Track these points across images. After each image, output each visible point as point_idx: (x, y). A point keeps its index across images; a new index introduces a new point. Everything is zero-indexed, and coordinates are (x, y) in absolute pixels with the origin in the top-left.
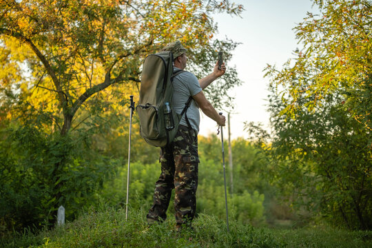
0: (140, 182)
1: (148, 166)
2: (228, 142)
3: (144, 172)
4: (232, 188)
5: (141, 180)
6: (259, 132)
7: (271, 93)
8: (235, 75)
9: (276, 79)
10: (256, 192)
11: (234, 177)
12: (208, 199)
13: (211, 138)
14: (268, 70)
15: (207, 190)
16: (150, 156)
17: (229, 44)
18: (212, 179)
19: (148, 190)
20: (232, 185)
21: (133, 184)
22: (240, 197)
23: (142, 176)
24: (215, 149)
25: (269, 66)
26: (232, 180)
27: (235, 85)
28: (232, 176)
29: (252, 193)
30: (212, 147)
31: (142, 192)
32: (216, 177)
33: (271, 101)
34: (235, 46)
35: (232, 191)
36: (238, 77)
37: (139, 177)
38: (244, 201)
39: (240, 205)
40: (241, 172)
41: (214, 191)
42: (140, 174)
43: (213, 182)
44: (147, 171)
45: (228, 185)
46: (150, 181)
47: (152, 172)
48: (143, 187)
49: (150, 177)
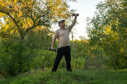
0: (44, 56)
1: (46, 51)
14: (87, 19)
16: (46, 47)
23: (44, 54)
29: (81, 58)
38: (78, 61)
40: (77, 51)
44: (46, 53)
45: (73, 56)
46: (47, 56)
47: (47, 53)
48: (44, 58)
49: (47, 54)
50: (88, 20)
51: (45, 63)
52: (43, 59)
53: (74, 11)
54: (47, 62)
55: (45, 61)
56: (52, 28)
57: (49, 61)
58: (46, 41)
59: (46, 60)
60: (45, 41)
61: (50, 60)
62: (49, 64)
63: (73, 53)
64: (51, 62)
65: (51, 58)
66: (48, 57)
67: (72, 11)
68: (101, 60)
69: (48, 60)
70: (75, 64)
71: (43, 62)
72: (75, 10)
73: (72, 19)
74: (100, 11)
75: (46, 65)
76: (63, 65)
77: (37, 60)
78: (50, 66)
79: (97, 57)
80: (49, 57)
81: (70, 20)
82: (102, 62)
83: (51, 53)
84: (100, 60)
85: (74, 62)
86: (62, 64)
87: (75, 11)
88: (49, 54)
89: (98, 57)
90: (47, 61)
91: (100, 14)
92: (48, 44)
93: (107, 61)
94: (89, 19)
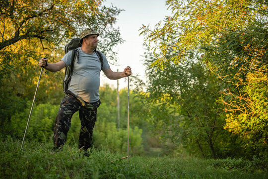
0: (50, 118)
1: (55, 106)
2: (117, 90)
3: (53, 111)
4: (119, 124)
6: (137, 81)
7: (147, 51)
8: (119, 35)
9: (150, 37)
10: (136, 128)
11: (120, 116)
12: (100, 132)
13: (105, 87)
15: (100, 125)
16: (58, 100)
17: (115, 11)
18: (104, 117)
20: (119, 122)
21: (43, 120)
22: (124, 131)
23: (51, 114)
24: (108, 95)
25: (145, 27)
26: (119, 118)
27: (119, 43)
28: (119, 115)
29: (133, 128)
30: (105, 94)
31: (51, 126)
32: (107, 116)
33: (146, 57)
34: (119, 12)
35: (119, 126)
36: (121, 36)
37: (49, 115)
39: (124, 137)
40: (126, 112)
41: (106, 126)
42: (50, 112)
43: (104, 119)
45: (116, 122)
48: (51, 122)
52: (46, 125)
55: (50, 130)
71: (47, 131)
77: (33, 127)
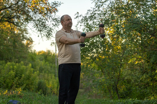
0: (13, 71)
1: (17, 64)
2: (55, 54)
3: (15, 67)
5: (14, 71)
12: (45, 79)
13: (48, 51)
14: (77, 15)
15: (44, 75)
16: (19, 60)
18: (47, 70)
19: (17, 75)
21: (10, 72)
23: (15, 69)
24: (49, 57)
25: (78, 13)
32: (49, 70)
35: (56, 76)
37: (13, 69)
41: (48, 76)
43: (47, 72)
44: (17, 67)
45: (54, 73)
46: (18, 71)
47: (19, 67)
48: (14, 74)
49: (18, 69)
50: (77, 17)
51: (15, 81)
52: (11, 75)
53: (57, 4)
54: (18, 80)
55: (14, 78)
56: (29, 34)
57: (20, 79)
58: (20, 51)
59: (16, 76)
60: (17, 51)
61: (22, 77)
62: (20, 83)
63: (55, 70)
64: (23, 81)
65: (23, 75)
66: (19, 73)
67: (54, 4)
68: (93, 81)
69: (19, 77)
70: (56, 85)
71: (12, 79)
72: (59, 2)
73: (54, 17)
74: (96, 5)
75: (16, 83)
76: (40, 85)
77: (3, 76)
78: (22, 86)
79: (87, 78)
80: (21, 73)
81: (50, 18)
82: (94, 85)
83: (25, 68)
84: (91, 82)
85: (55, 82)
86: (38, 84)
87: (59, 5)
88: (21, 69)
89: (89, 77)
90: (17, 78)
91: (97, 9)
92: (22, 56)
93: (101, 84)
94: (79, 15)
